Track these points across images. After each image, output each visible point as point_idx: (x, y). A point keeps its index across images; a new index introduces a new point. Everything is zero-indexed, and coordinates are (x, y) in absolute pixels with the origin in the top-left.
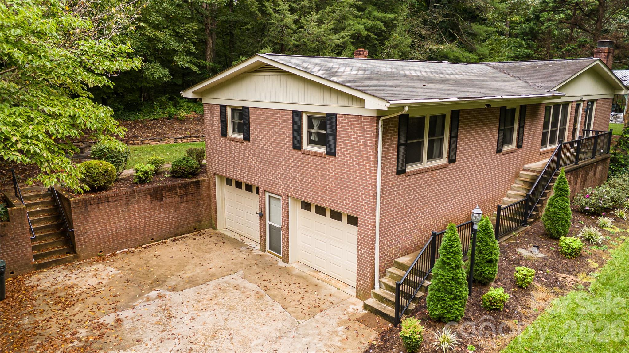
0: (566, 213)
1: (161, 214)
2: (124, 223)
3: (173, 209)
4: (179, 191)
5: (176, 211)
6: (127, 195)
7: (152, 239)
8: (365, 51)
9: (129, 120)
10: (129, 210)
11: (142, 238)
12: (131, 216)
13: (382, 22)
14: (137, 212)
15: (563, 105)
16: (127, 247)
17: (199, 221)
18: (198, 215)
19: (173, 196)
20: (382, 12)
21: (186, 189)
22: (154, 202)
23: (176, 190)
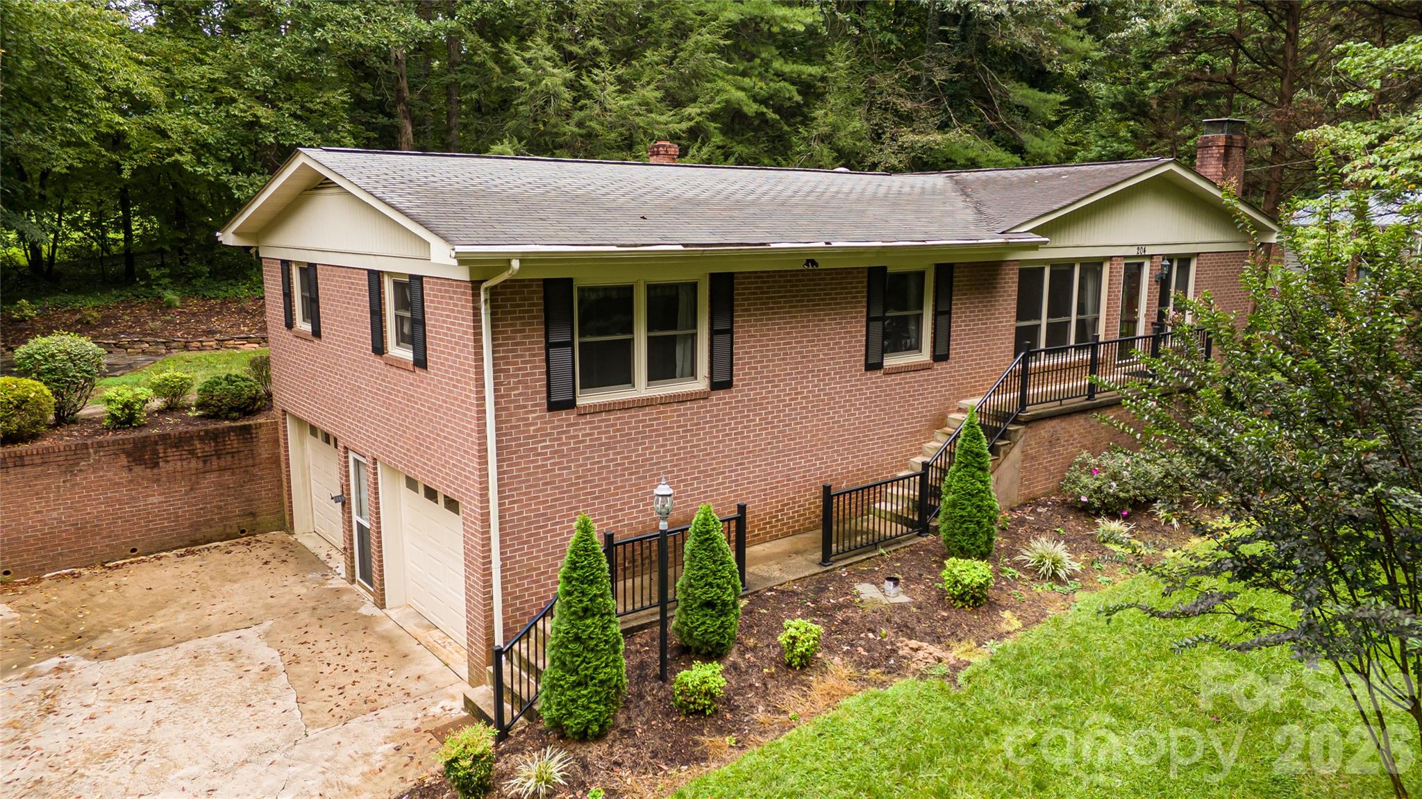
0: (978, 506)
1: (154, 495)
2: (62, 513)
3: (184, 486)
4: (198, 446)
5: (192, 489)
6: (68, 453)
7: (134, 550)
8: (670, 147)
9: (214, 298)
10: (73, 486)
11: (107, 546)
12: (80, 497)
13: (793, 84)
14: (93, 491)
15: (1081, 264)
16: (69, 564)
17: (253, 514)
18: (248, 501)
19: (184, 457)
20: (794, 62)
21: (217, 442)
22: (138, 470)
23: (192, 445)
